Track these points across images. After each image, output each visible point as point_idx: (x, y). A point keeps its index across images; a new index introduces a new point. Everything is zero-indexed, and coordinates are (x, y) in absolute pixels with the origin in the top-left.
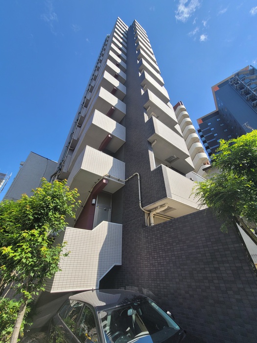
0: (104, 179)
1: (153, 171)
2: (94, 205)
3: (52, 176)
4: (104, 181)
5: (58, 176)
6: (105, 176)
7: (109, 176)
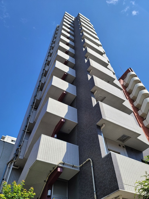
0: (58, 167)
1: (104, 158)
2: (50, 196)
3: (9, 163)
4: (59, 170)
5: (15, 162)
6: (60, 164)
7: (64, 164)
